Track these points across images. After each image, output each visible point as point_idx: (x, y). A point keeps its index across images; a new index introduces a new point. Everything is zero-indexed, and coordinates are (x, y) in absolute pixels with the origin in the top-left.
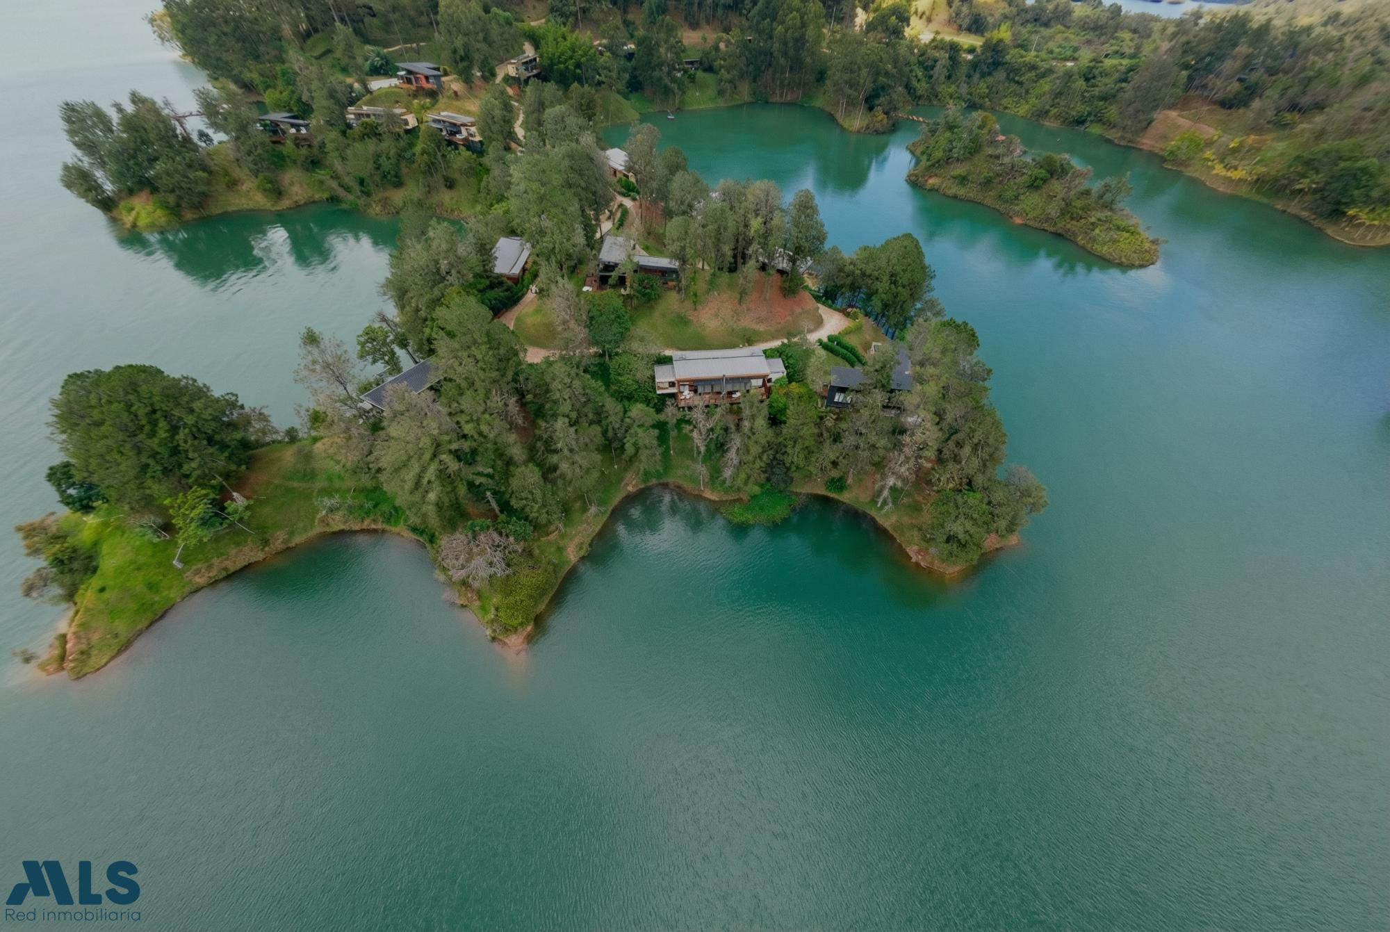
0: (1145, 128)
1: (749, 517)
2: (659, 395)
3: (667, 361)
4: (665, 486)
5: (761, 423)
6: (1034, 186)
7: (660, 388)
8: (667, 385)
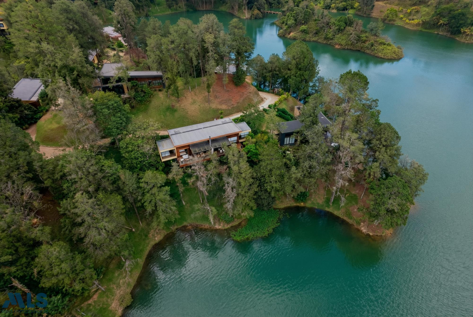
0: (372, 9)
1: (250, 234)
2: (164, 162)
3: (166, 137)
4: (184, 229)
5: (244, 165)
6: (340, 30)
7: (163, 158)
8: (168, 154)
